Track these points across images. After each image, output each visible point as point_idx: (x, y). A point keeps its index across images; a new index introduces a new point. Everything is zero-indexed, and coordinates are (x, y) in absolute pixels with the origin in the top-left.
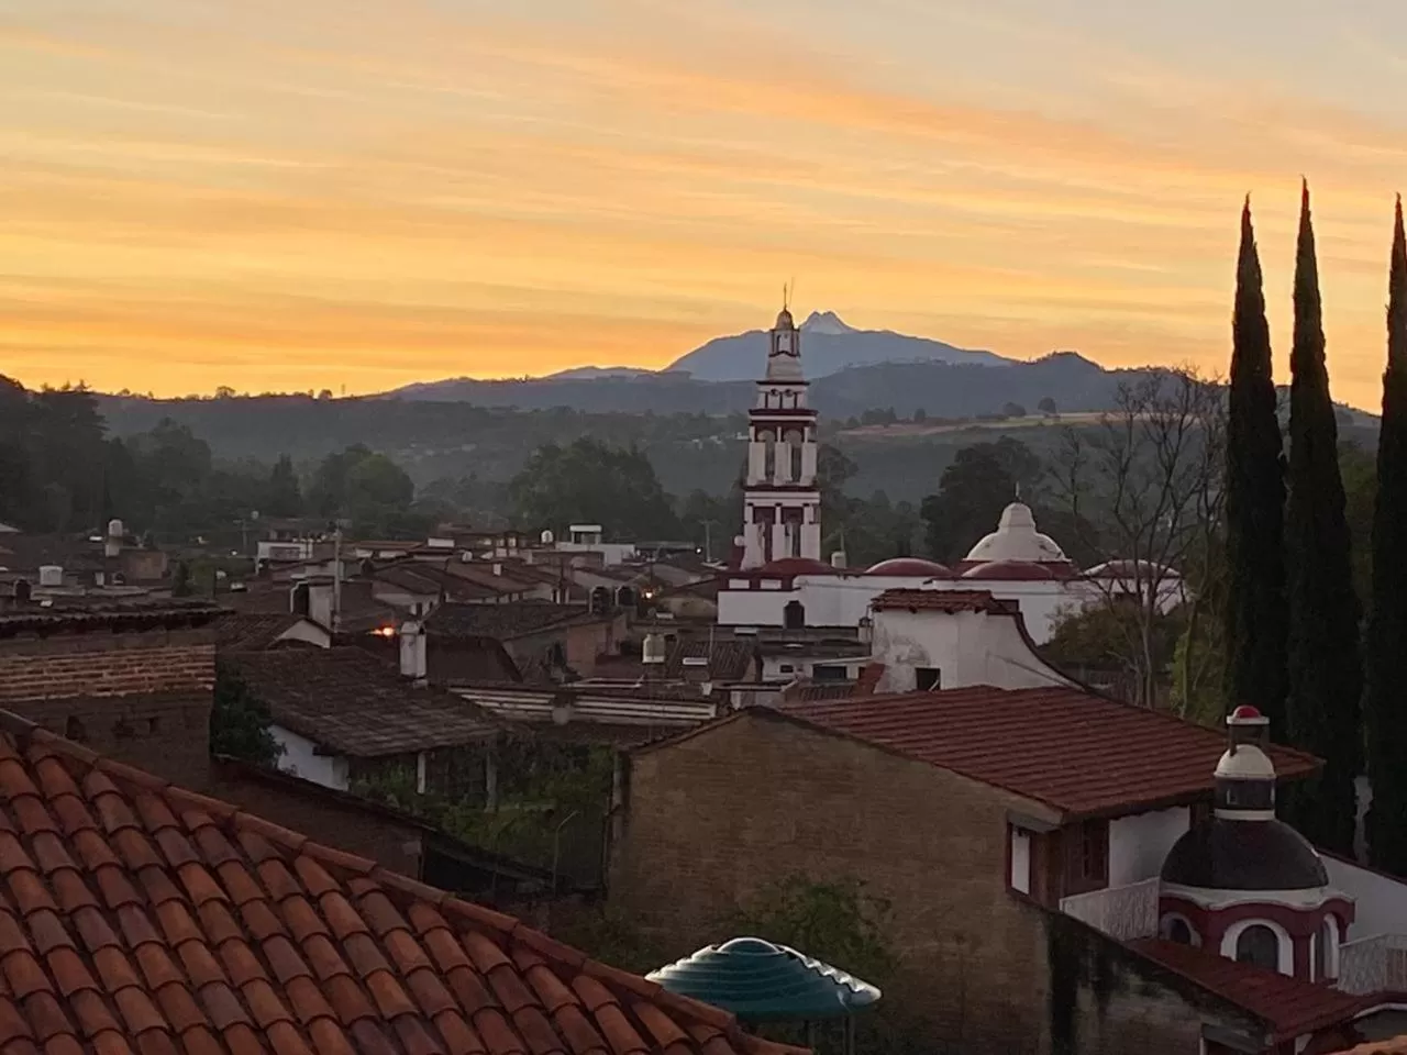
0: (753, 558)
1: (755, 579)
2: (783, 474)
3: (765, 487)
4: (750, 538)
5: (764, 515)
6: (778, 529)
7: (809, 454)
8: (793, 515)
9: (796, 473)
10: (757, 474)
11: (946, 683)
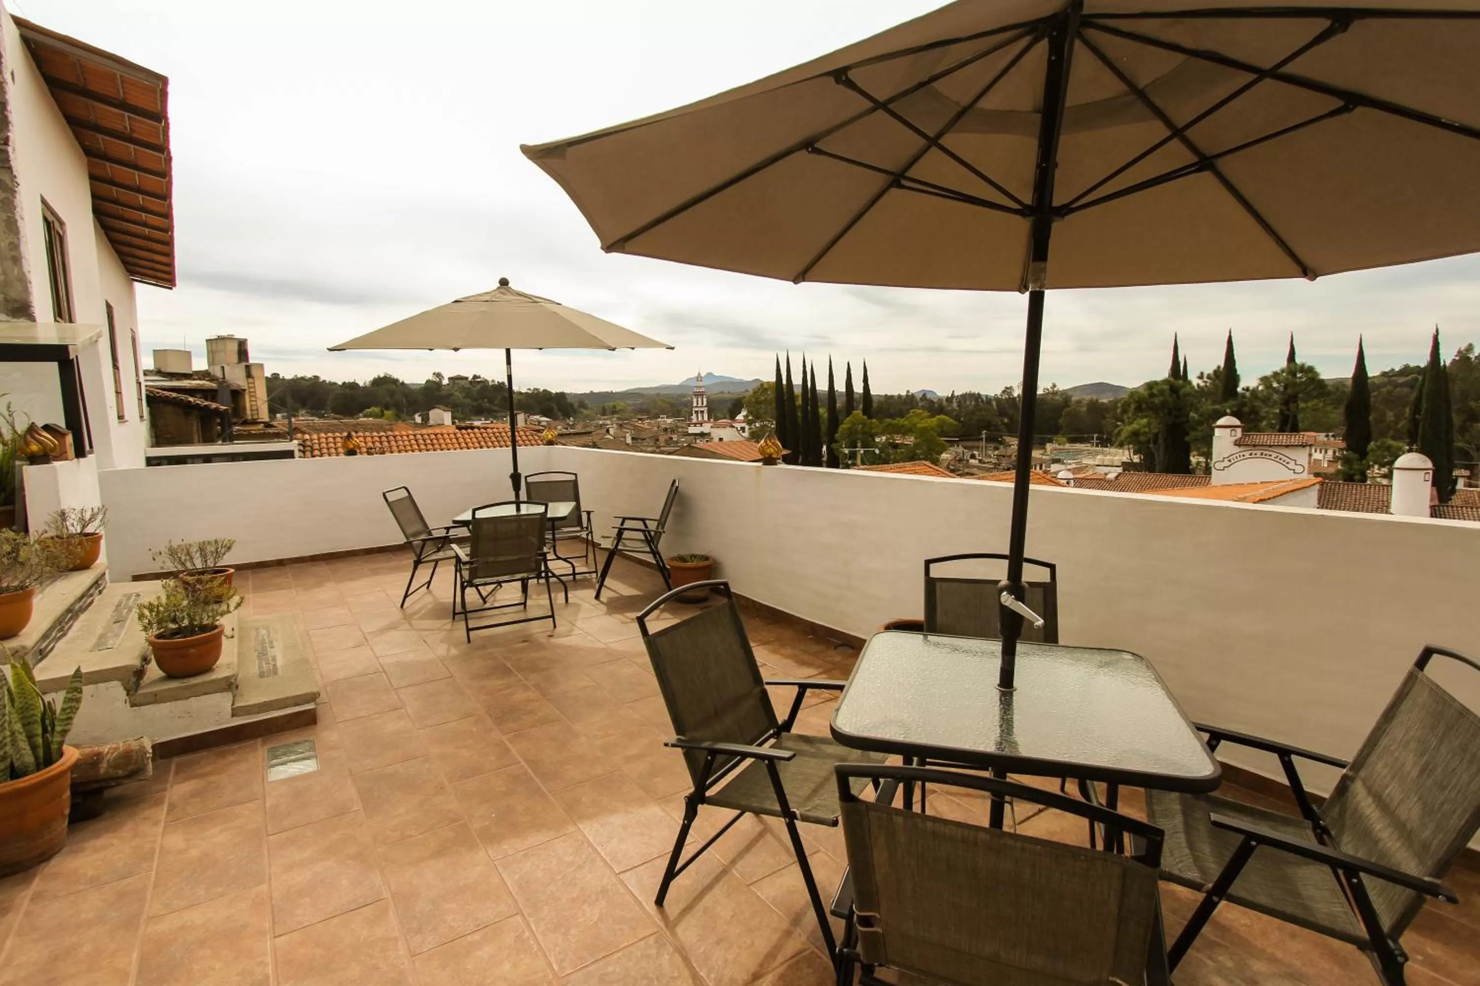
0: (695, 421)
1: (695, 425)
2: (700, 404)
3: (697, 407)
4: (694, 416)
5: (697, 412)
6: (699, 415)
7: (705, 400)
8: (702, 412)
9: (702, 403)
10: (695, 404)
11: (725, 440)
